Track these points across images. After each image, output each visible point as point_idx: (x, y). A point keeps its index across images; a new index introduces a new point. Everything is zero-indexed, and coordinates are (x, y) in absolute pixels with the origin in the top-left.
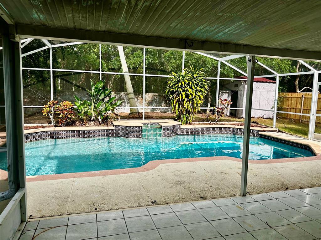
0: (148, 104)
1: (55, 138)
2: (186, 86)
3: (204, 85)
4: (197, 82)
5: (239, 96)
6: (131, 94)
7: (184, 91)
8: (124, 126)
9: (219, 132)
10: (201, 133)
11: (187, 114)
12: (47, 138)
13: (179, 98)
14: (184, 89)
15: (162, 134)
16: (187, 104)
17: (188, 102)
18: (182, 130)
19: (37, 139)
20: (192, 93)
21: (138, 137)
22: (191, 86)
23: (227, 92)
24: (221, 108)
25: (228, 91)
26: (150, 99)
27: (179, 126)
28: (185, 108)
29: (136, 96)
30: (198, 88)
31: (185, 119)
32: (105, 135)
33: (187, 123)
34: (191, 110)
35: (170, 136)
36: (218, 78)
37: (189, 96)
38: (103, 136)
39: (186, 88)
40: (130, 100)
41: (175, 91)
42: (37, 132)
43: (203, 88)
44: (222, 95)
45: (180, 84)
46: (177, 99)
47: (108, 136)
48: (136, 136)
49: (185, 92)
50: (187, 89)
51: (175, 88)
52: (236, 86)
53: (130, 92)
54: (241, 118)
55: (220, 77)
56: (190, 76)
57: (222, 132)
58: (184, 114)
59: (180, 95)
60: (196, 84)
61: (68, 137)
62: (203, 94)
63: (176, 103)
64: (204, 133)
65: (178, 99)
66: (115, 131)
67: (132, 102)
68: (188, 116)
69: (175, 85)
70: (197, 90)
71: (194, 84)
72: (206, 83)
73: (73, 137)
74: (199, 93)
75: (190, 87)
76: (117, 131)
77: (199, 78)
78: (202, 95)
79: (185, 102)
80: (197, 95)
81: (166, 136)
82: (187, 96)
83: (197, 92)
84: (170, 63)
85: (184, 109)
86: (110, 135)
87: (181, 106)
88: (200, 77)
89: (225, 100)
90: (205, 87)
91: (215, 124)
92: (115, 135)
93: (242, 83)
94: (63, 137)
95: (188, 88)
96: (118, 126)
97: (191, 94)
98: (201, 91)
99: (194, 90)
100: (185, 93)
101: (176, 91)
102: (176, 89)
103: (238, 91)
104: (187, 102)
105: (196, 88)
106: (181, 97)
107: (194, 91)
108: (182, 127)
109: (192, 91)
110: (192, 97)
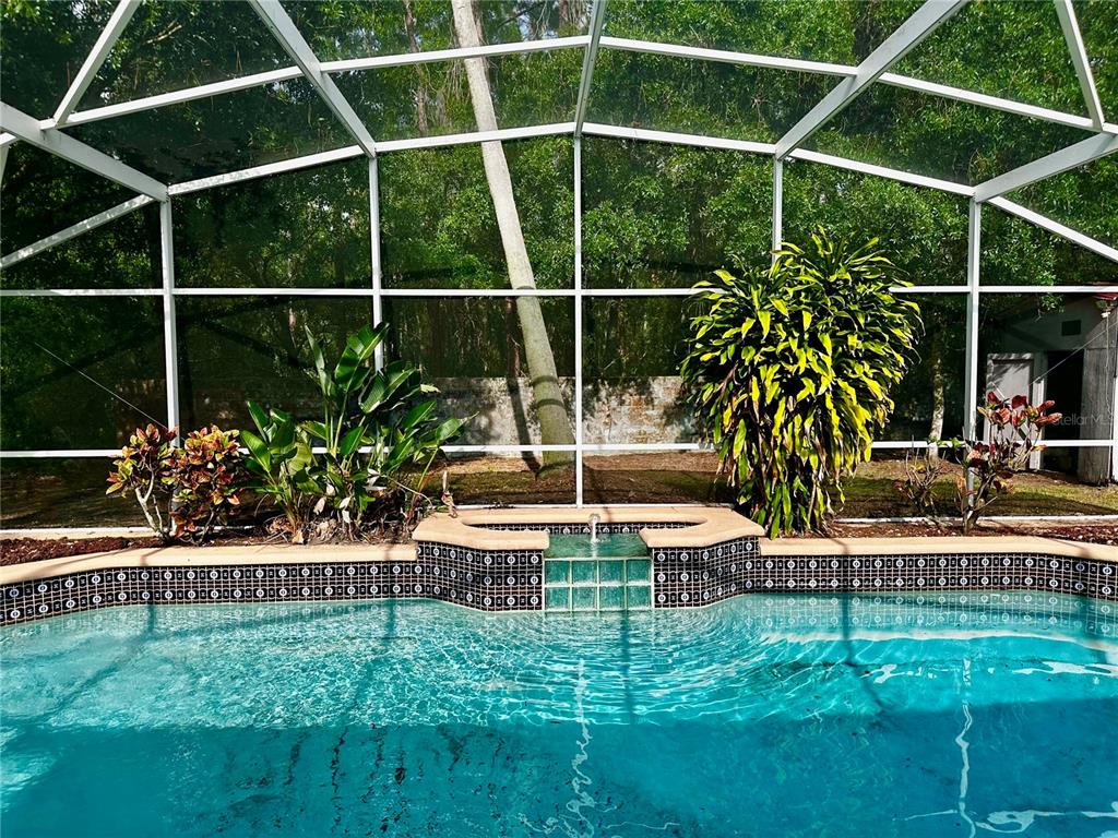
0: (664, 420)
1: (150, 602)
2: (783, 335)
3: (888, 325)
4: (849, 311)
5: (1089, 375)
6: (546, 384)
7: (770, 359)
8: (456, 546)
9: (985, 581)
10: (878, 583)
11: (798, 482)
12: (110, 600)
13: (745, 396)
14: (770, 349)
15: (653, 588)
16: (790, 426)
17: (798, 419)
18: (769, 564)
19: (57, 609)
20: (817, 369)
21: (523, 603)
22: (813, 334)
23: (1024, 361)
24: (997, 446)
25: (1027, 356)
26: (670, 399)
27: (749, 546)
28: (783, 448)
29: (614, 391)
30: (853, 340)
31: (787, 508)
32: (374, 589)
33: (798, 525)
34: (814, 460)
35: (696, 600)
36: (974, 288)
37: (803, 387)
38: (362, 591)
39: (781, 346)
40: (543, 409)
41: (723, 361)
42: (57, 577)
43: (883, 340)
44: (1001, 375)
45: (748, 325)
46: (736, 402)
47: (389, 592)
48: (511, 601)
49: (777, 367)
50: (789, 349)
51: (725, 346)
52: (1073, 328)
53: (540, 375)
54: (1105, 484)
55: (981, 284)
56: (808, 283)
57: (1006, 580)
58: (779, 481)
59: (755, 379)
60: (838, 320)
61: (203, 597)
62: (886, 372)
63: (735, 424)
64: (900, 583)
65: (742, 403)
66: (418, 570)
67: (549, 418)
68: (803, 488)
69: (724, 330)
70: (846, 354)
71: (830, 320)
72: (897, 315)
73: (227, 596)
74: (862, 370)
75: (806, 336)
76: (428, 570)
77: (861, 288)
78: (879, 377)
79: (780, 417)
80: (846, 379)
81: (673, 600)
82: (791, 385)
83: (849, 365)
84: (737, 240)
85: (777, 453)
86: (397, 589)
87: (761, 440)
88: (865, 281)
89: (1018, 400)
90: (892, 336)
91: (960, 530)
92: (418, 588)
93: (1105, 315)
94: (180, 597)
95: (794, 344)
96: (433, 543)
97: (810, 373)
98: (870, 357)
99: (830, 351)
100: (779, 372)
101: (729, 364)
102: (731, 349)
103: (1081, 353)
104: (790, 417)
105: (839, 341)
106: (755, 395)
107: (828, 361)
108: (768, 548)
109: (819, 359)
110: (817, 390)
